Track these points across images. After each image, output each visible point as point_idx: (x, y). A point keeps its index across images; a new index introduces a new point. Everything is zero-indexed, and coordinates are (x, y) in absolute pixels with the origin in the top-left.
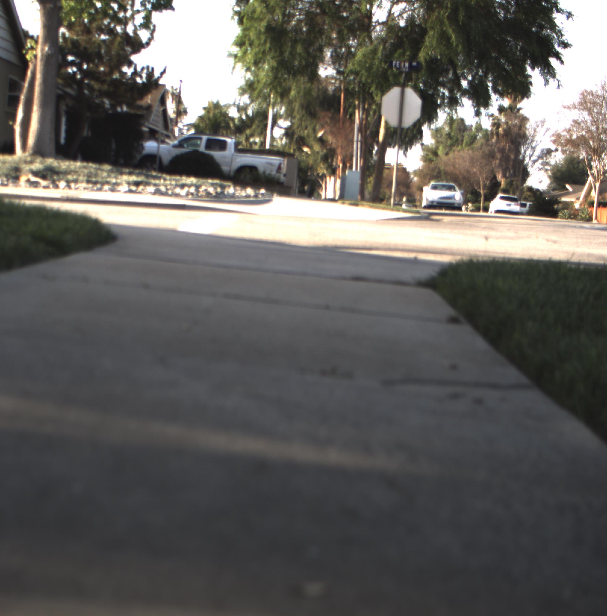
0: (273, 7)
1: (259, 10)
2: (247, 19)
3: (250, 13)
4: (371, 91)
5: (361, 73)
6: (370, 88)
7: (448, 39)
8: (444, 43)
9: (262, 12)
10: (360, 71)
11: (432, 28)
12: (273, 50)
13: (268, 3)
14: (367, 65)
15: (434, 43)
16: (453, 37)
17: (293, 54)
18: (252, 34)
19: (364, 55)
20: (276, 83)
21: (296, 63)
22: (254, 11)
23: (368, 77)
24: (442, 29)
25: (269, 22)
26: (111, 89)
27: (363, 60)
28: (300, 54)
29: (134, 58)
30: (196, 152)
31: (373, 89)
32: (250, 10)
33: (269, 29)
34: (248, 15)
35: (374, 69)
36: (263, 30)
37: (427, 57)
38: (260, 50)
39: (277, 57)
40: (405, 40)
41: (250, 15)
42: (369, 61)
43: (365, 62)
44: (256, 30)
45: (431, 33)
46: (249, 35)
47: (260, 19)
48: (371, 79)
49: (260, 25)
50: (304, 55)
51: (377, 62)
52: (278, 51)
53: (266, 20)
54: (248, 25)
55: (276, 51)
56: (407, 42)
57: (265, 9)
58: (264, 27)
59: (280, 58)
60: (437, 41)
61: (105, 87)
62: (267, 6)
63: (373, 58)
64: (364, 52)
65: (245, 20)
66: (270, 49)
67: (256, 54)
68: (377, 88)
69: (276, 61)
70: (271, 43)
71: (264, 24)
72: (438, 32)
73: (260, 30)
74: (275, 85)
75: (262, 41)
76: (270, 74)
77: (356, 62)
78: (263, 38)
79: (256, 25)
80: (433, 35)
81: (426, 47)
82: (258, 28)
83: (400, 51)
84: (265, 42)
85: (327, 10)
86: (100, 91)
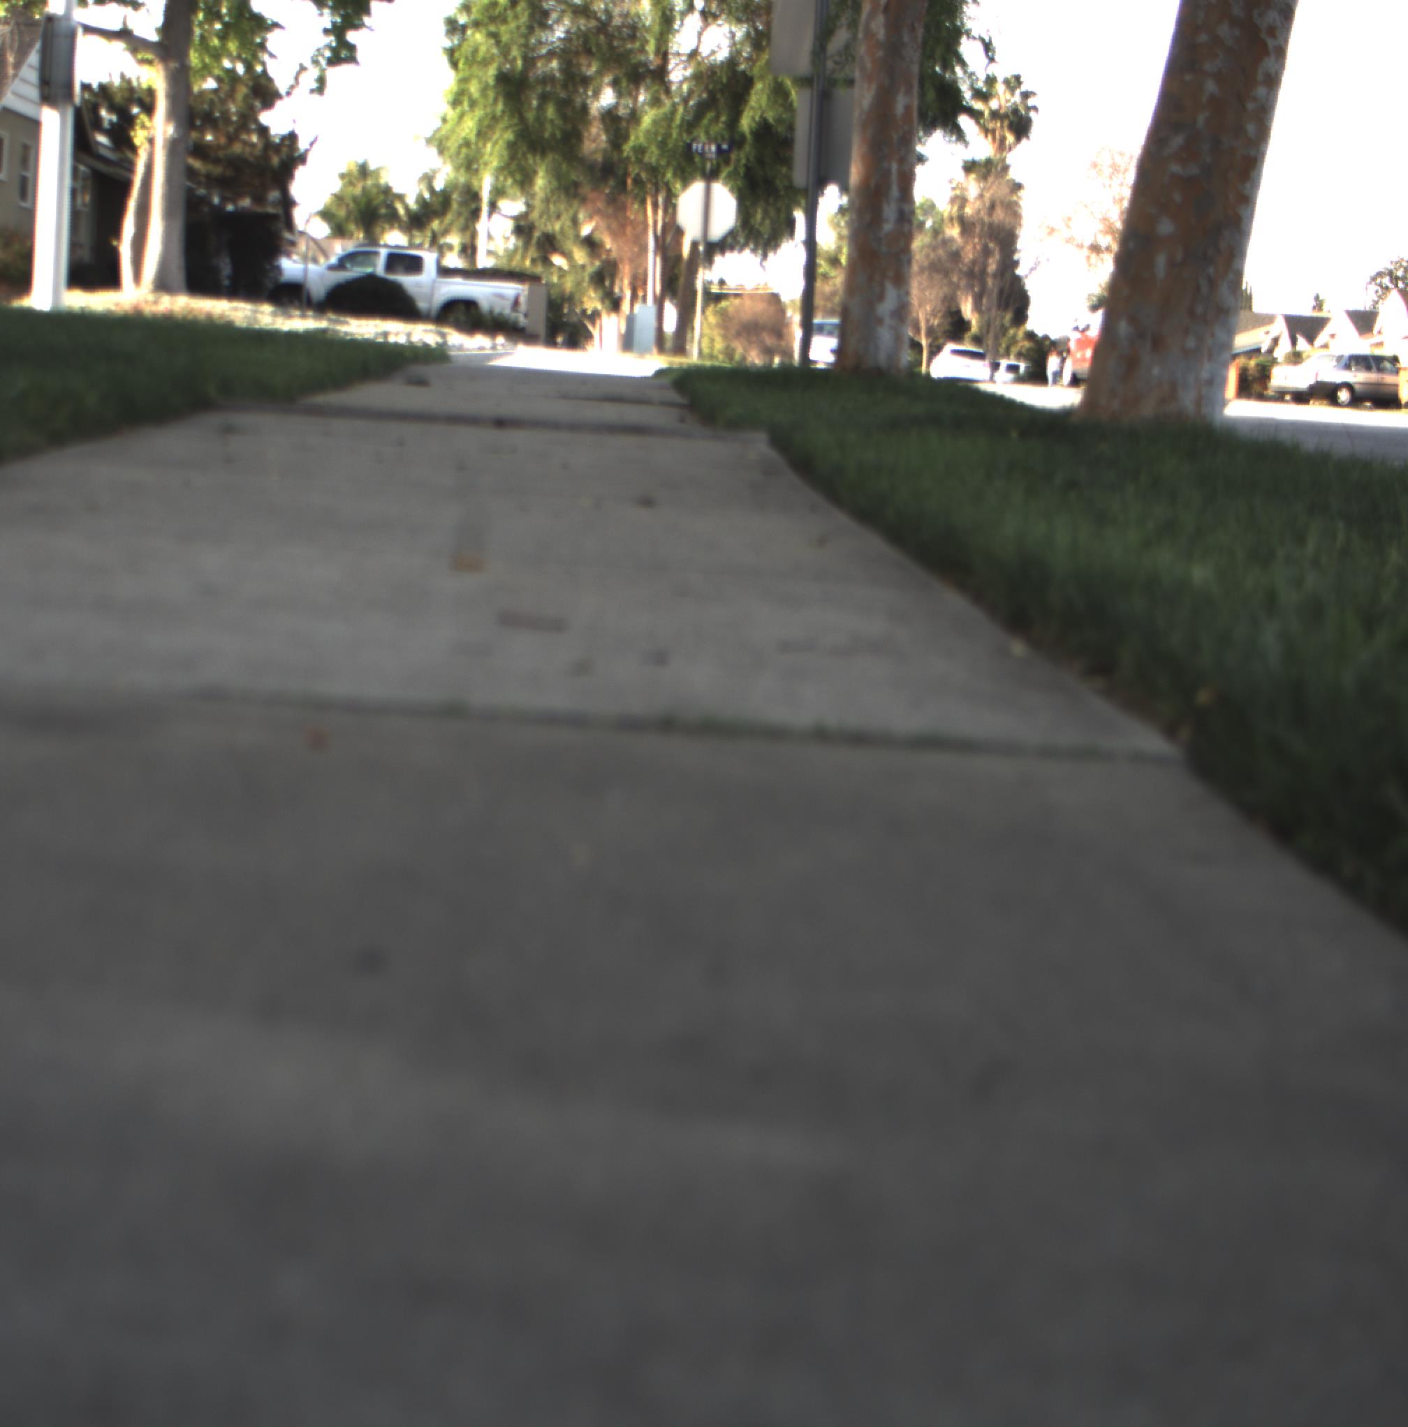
0: (506, 44)
1: (483, 49)
2: (465, 64)
3: (469, 55)
4: (665, 180)
5: (650, 151)
6: (664, 175)
7: (786, 95)
8: (780, 101)
9: (488, 50)
10: (648, 148)
11: (762, 78)
12: (507, 114)
13: (498, 39)
14: (660, 138)
15: (764, 101)
16: (793, 93)
17: (540, 120)
18: (474, 88)
19: (655, 122)
20: (513, 166)
21: (547, 135)
22: (476, 51)
23: (661, 156)
24: (775, 80)
25: (499, 69)
26: (229, 173)
27: (653, 131)
28: (552, 121)
29: (265, 118)
30: (372, 278)
31: (669, 175)
32: (471, 49)
33: (503, 79)
34: (467, 58)
35: (670, 145)
36: (491, 82)
37: (754, 125)
38: (486, 115)
39: (516, 125)
40: (719, 96)
41: (470, 58)
42: (662, 131)
43: (656, 134)
44: (480, 82)
45: (759, 86)
46: (468, 89)
47: (485, 63)
48: (665, 160)
49: (486, 73)
50: (559, 122)
51: (675, 134)
52: (517, 116)
53: (495, 65)
54: (467, 74)
55: (512, 116)
56: (722, 101)
57: (494, 46)
58: (493, 78)
59: (520, 127)
60: (769, 99)
61: (217, 170)
62: (498, 43)
63: (669, 127)
64: (654, 117)
65: (461, 65)
66: (503, 112)
67: (480, 121)
68: (675, 175)
69: (514, 132)
70: (505, 104)
71: (492, 71)
72: (769, 84)
73: (486, 82)
74: (512, 170)
75: (491, 100)
76: (505, 153)
77: (641, 134)
78: (491, 94)
79: (480, 74)
80: (763, 90)
81: (752, 108)
82: (484, 79)
83: (710, 115)
84: (496, 100)
85: (594, 50)
86: (208, 177)
